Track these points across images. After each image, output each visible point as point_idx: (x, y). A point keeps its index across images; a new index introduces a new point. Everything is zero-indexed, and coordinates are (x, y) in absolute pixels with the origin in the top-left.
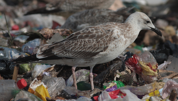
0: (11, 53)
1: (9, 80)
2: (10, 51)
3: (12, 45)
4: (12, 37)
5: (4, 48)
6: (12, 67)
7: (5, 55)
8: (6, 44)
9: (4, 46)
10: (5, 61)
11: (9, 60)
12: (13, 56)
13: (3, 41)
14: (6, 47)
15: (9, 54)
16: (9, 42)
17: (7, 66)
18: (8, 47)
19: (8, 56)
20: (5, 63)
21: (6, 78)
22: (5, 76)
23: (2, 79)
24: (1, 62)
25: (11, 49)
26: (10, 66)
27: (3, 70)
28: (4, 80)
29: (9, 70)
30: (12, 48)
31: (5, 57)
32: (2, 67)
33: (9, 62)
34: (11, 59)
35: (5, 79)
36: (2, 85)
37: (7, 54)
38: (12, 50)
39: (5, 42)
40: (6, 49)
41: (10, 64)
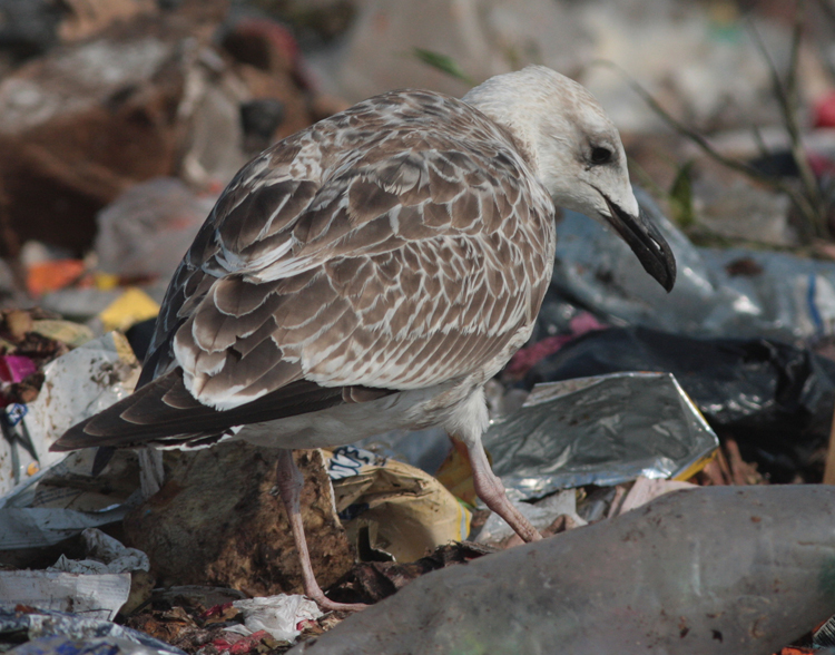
0: (811, 293)
1: (797, 488)
2: (802, 281)
3: (818, 235)
4: (819, 178)
5: (759, 257)
6: (817, 396)
7: (769, 307)
8: (777, 229)
9: (762, 245)
10: (774, 352)
11: (800, 346)
12: (826, 315)
13: (753, 209)
14: (777, 248)
15: (801, 300)
16: (795, 219)
17: (788, 388)
18: (791, 249)
19: (794, 317)
20: (774, 363)
21: (778, 475)
22: (771, 458)
23: (752, 480)
24: (747, 360)
25: (808, 263)
26: (807, 388)
27: (756, 413)
28: (763, 487)
29: (803, 412)
30: (818, 257)
31: (766, 325)
32: (749, 393)
33: (801, 358)
34: (810, 340)
35: (773, 481)
36: (754, 520)
37: (783, 302)
38: (824, 273)
39: (768, 214)
40: (777, 265)
41: (805, 371)
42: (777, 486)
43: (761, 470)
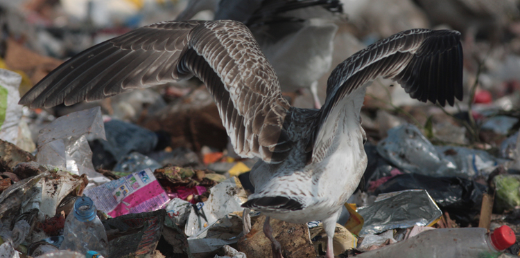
0: (474, 161)
1: (469, 229)
2: (470, 157)
3: (476, 140)
4: (476, 121)
5: (455, 149)
6: (477, 196)
7: (459, 166)
8: (462, 139)
9: (456, 144)
10: (461, 181)
11: (470, 179)
12: (479, 168)
13: (453, 132)
14: (462, 145)
15: (470, 163)
16: (468, 135)
17: (466, 194)
18: (467, 146)
19: (468, 170)
20: (461, 185)
21: (463, 224)
22: (460, 218)
23: (454, 226)
24: (451, 185)
25: (473, 150)
26: (472, 194)
27: (455, 203)
28: (457, 229)
29: (471, 202)
30: (476, 148)
31: (458, 172)
32: (453, 196)
33: (470, 183)
34: (473, 177)
35: (462, 226)
36: (454, 240)
37: (464, 164)
38: (478, 154)
39: (458, 134)
40: (461, 151)
41: (472, 188)
42: (463, 228)
43: (457, 222)
